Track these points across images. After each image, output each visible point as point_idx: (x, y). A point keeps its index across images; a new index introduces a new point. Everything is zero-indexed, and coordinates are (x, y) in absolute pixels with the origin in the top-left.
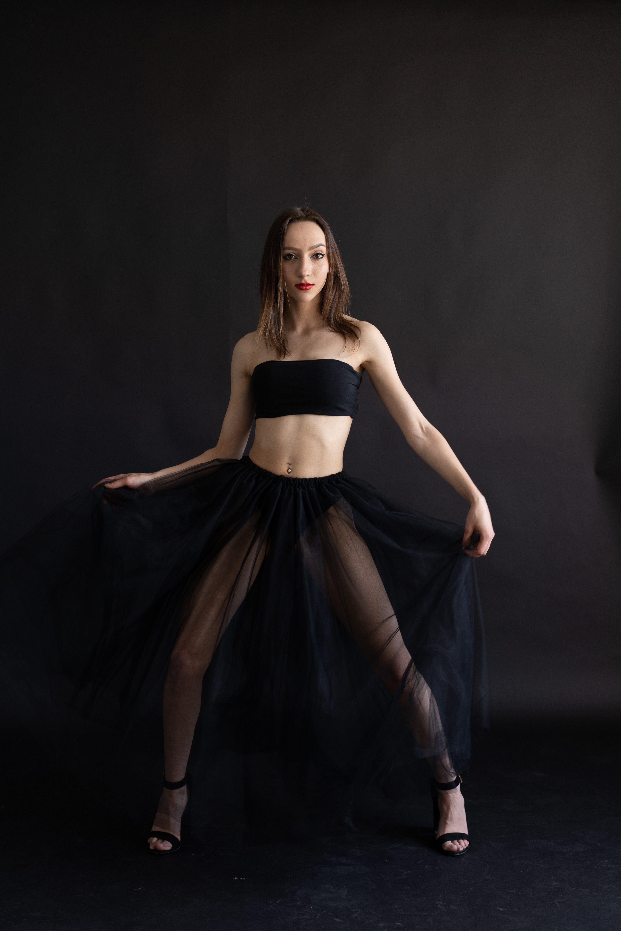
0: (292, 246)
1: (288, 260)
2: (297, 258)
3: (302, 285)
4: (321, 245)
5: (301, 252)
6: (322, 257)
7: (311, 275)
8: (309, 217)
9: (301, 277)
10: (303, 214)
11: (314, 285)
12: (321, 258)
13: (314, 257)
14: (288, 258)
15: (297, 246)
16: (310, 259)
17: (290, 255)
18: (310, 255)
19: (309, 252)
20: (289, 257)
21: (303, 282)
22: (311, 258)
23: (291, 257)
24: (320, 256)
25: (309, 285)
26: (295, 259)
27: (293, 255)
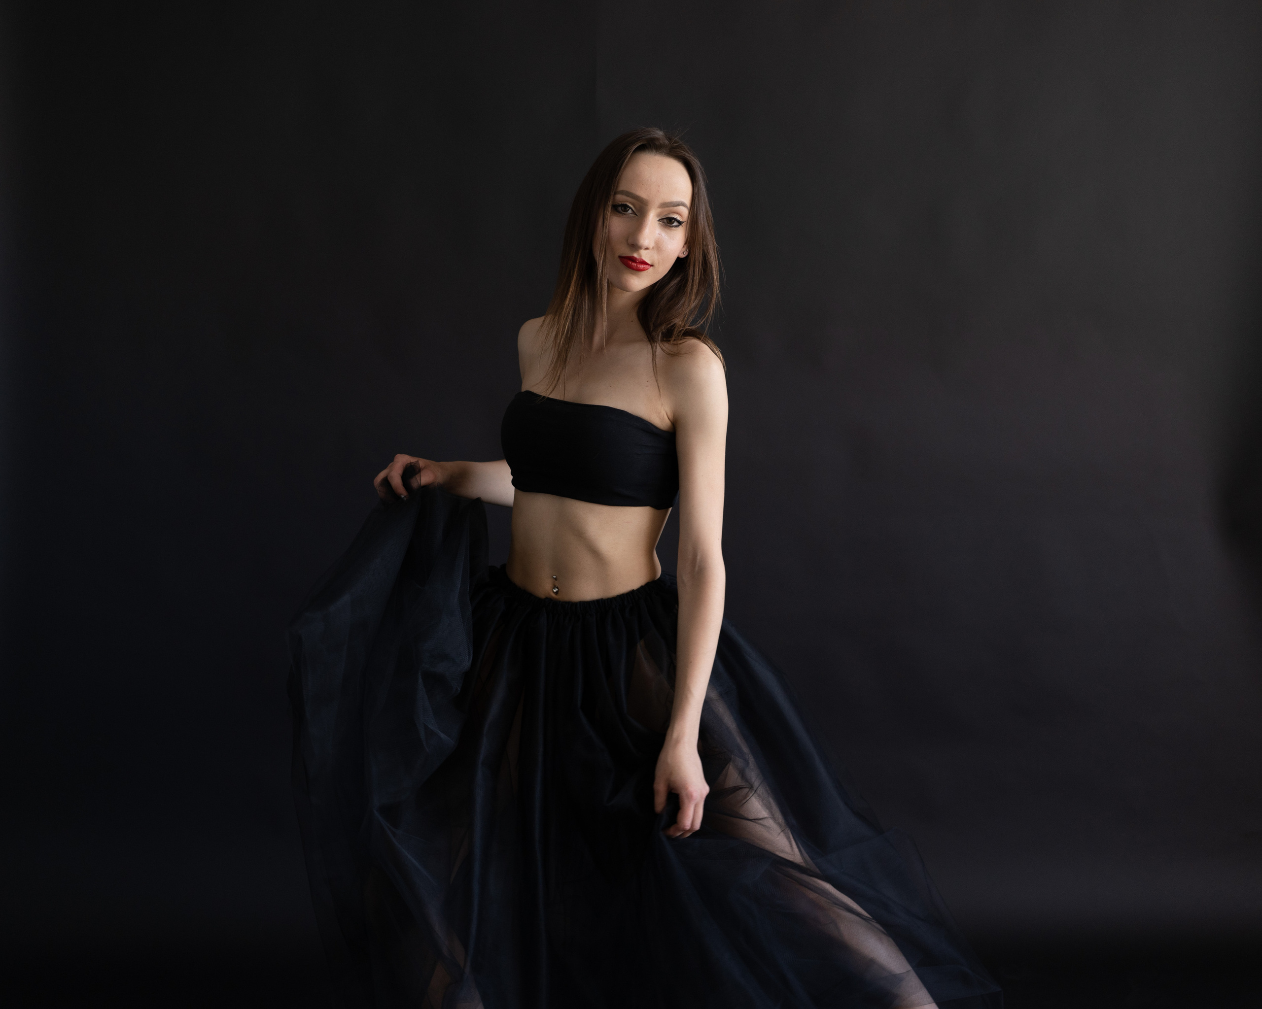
0: (633, 191)
1: (619, 212)
2: (636, 215)
3: (633, 260)
4: (683, 205)
5: (647, 205)
6: (679, 226)
7: (653, 248)
8: (674, 152)
9: (636, 247)
10: (667, 142)
11: (652, 266)
12: (676, 226)
13: (665, 221)
14: (620, 209)
15: (642, 194)
16: (658, 222)
17: (625, 207)
18: (659, 215)
19: (659, 210)
20: (623, 208)
21: (635, 255)
22: (659, 220)
23: (625, 209)
24: (676, 224)
25: (644, 263)
26: (632, 214)
27: (631, 208)
